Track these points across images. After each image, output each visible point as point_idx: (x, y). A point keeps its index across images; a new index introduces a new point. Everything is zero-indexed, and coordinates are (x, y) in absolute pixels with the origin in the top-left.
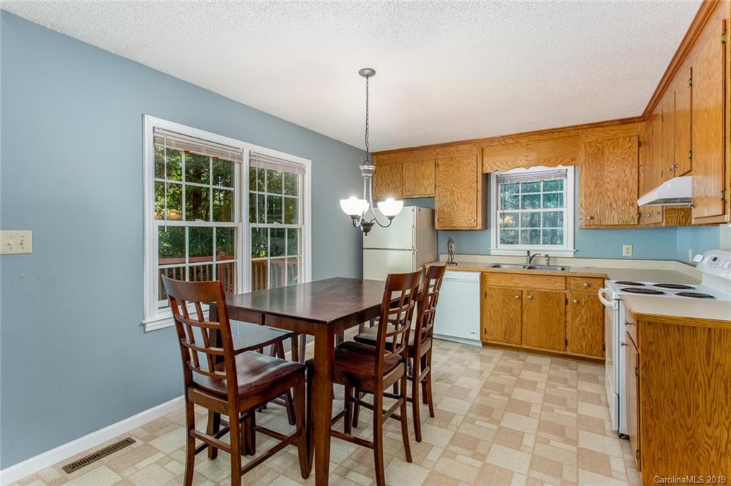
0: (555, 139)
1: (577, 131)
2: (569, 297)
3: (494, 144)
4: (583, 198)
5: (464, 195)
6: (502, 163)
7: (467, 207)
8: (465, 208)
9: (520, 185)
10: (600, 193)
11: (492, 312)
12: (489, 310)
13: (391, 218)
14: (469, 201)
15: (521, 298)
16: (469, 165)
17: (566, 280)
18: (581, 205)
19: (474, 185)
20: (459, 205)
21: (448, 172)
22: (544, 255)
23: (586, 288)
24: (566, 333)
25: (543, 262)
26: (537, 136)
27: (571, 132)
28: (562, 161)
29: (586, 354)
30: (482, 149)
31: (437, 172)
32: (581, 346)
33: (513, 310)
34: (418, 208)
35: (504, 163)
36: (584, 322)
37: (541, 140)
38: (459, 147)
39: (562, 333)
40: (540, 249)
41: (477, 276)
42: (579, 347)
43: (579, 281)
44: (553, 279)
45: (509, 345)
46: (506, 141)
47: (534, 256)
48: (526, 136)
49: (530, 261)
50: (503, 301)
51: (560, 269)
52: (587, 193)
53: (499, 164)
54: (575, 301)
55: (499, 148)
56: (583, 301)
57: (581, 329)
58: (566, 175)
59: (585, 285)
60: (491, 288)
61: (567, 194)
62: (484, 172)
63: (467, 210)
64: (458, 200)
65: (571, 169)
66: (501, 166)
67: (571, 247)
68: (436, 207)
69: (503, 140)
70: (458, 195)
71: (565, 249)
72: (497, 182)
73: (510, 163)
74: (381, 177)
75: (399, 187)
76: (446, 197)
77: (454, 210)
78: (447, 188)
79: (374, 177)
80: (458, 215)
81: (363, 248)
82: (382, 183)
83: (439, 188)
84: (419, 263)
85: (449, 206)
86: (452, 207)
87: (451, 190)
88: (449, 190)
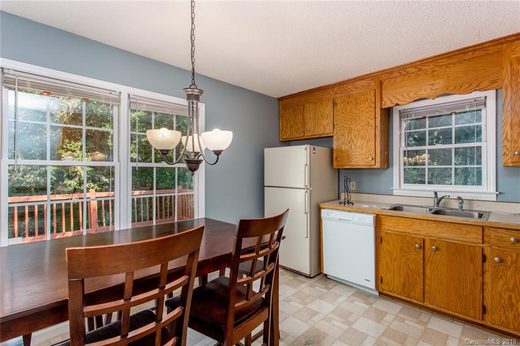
0: (469, 60)
1: (501, 46)
2: (487, 252)
3: (393, 76)
4: (508, 129)
6: (402, 95)
7: (365, 145)
8: (363, 146)
9: (427, 119)
11: (388, 259)
12: (386, 258)
13: (218, 153)
14: (367, 138)
15: (423, 247)
16: (367, 100)
17: (483, 231)
18: (506, 137)
19: (372, 122)
20: (357, 143)
21: (346, 109)
22: (456, 198)
23: (513, 243)
24: (483, 297)
25: (455, 205)
26: (445, 60)
27: (491, 48)
28: (478, 86)
29: (514, 329)
30: (381, 82)
31: (335, 111)
32: (506, 318)
33: (414, 260)
34: (312, 147)
35: (405, 95)
36: (511, 286)
37: (449, 64)
38: (356, 83)
39: (479, 298)
40: (451, 190)
41: (370, 219)
42: (503, 319)
43: (502, 233)
44: (465, 228)
45: (409, 299)
46: (407, 70)
47: (443, 198)
48: (431, 62)
49: (438, 204)
50: (402, 249)
51: (476, 214)
52: (514, 122)
53: (399, 97)
54: (496, 259)
55: (399, 79)
56: (509, 260)
57: (506, 297)
58: (485, 104)
59: (512, 239)
60: (387, 233)
61: (486, 125)
62: (383, 107)
63: (364, 148)
64: (355, 137)
65: (491, 94)
66: (402, 99)
67: (492, 189)
68: (334, 146)
69: (404, 69)
71: (485, 190)
72: (401, 118)
73: (412, 95)
74: (286, 120)
75: (301, 128)
76: (343, 135)
77: (351, 148)
78: (345, 126)
79: (280, 121)
80: (355, 154)
81: (265, 186)
82: (287, 125)
83: (337, 126)
84: (314, 202)
85: (346, 144)
86: (349, 145)
87: (348, 129)
88: (347, 128)
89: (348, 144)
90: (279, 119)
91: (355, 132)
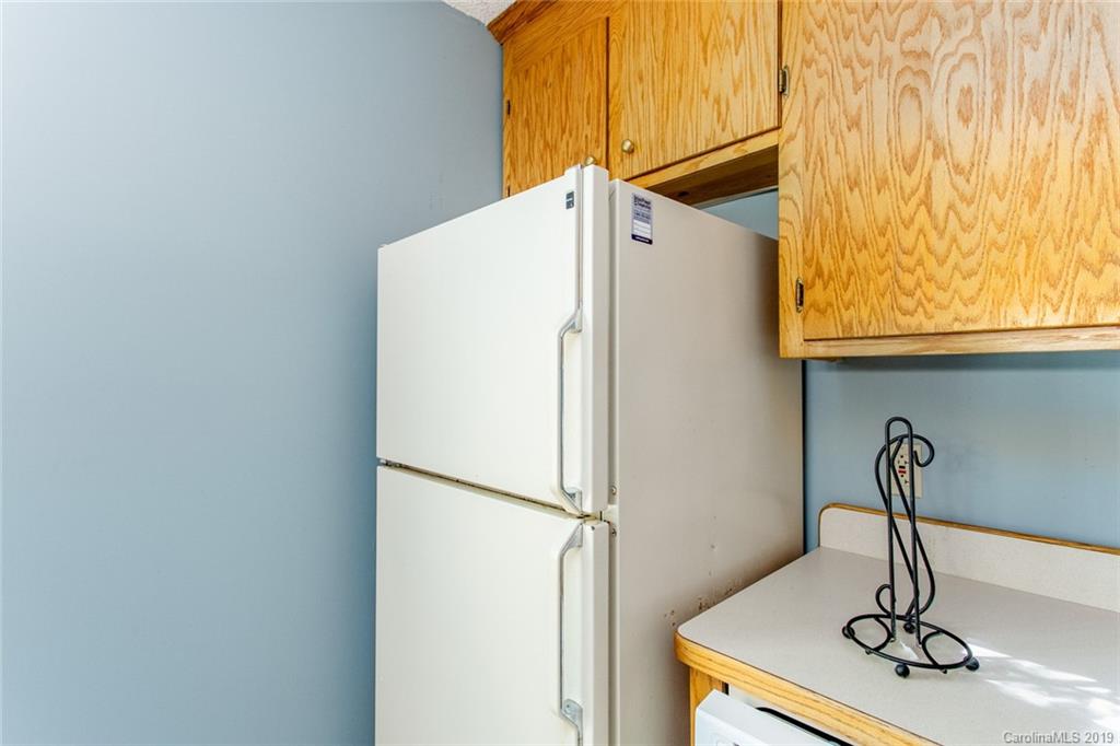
64: (965, 115)
68: (785, 209)
74: (527, 123)
75: (592, 145)
76: (855, 124)
77: (926, 202)
78: (871, 53)
79: (506, 133)
80: (967, 241)
81: (378, 462)
82: (531, 148)
83: (810, 73)
84: (641, 600)
85: (884, 184)
86: (910, 182)
87: (898, 64)
88: (885, 61)
89: (900, 174)
90: (502, 128)
91: (966, 75)
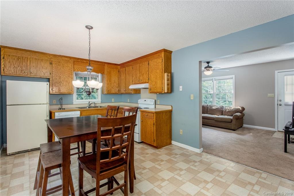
1: (105, 64)
3: (78, 61)
5: (66, 79)
6: (81, 69)
7: (67, 85)
8: (66, 85)
9: (83, 78)
10: (110, 84)
14: (68, 82)
16: (68, 67)
20: (64, 83)
21: (58, 68)
30: (74, 62)
37: (95, 64)
38: (63, 58)
41: (79, 112)
46: (83, 61)
49: (89, 105)
55: (80, 63)
64: (63, 81)
65: (100, 75)
67: (100, 100)
70: (63, 79)
71: (98, 100)
74: (9, 62)
76: (56, 79)
78: (57, 75)
81: (7, 105)
82: (10, 66)
85: (58, 83)
